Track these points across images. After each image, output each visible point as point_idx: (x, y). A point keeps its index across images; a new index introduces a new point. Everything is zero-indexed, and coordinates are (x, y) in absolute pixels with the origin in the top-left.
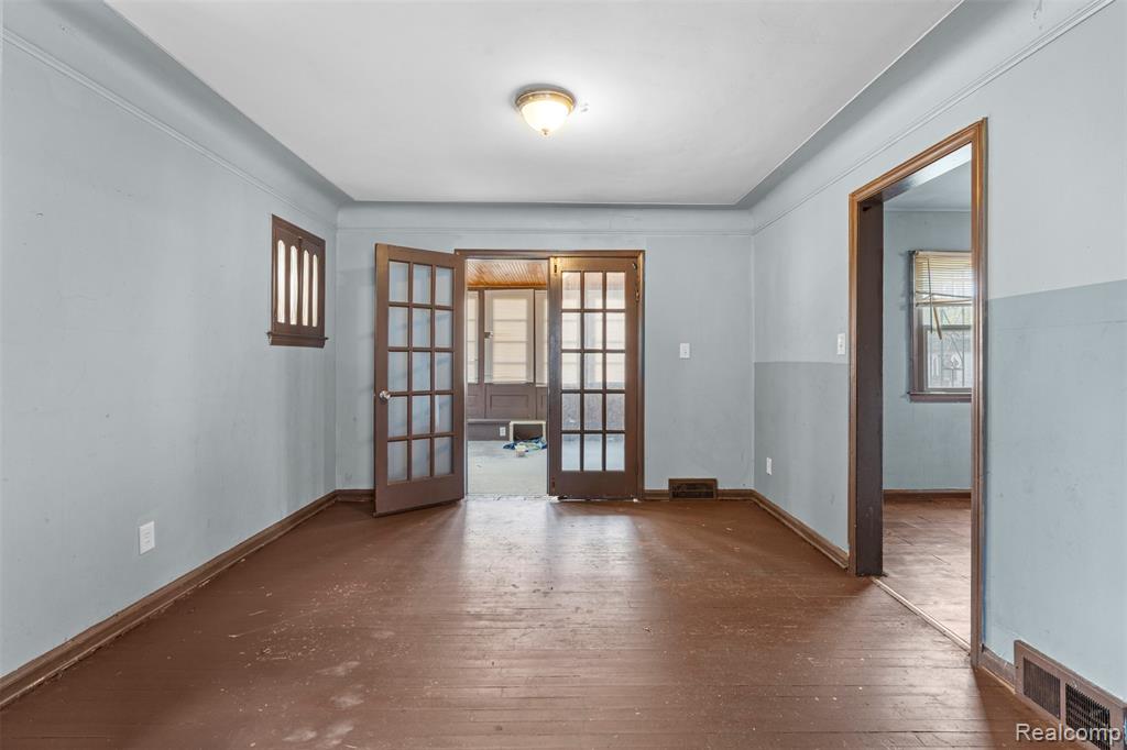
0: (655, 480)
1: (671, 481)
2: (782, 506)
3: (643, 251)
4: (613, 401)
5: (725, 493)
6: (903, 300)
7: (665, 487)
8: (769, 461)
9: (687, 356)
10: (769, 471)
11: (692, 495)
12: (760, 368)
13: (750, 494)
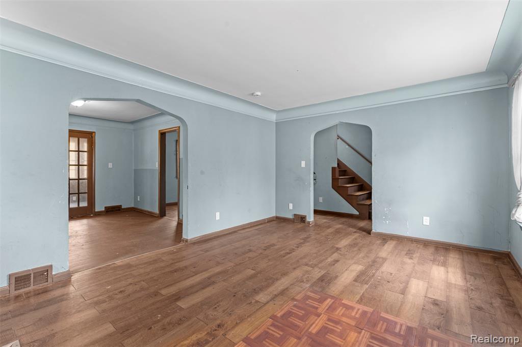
0: (99, 207)
1: (105, 207)
2: (143, 208)
3: (95, 132)
4: (82, 183)
5: (124, 209)
6: (175, 153)
7: (104, 209)
8: (139, 197)
9: (111, 167)
10: (139, 200)
11: (113, 211)
12: (136, 171)
13: (133, 208)
